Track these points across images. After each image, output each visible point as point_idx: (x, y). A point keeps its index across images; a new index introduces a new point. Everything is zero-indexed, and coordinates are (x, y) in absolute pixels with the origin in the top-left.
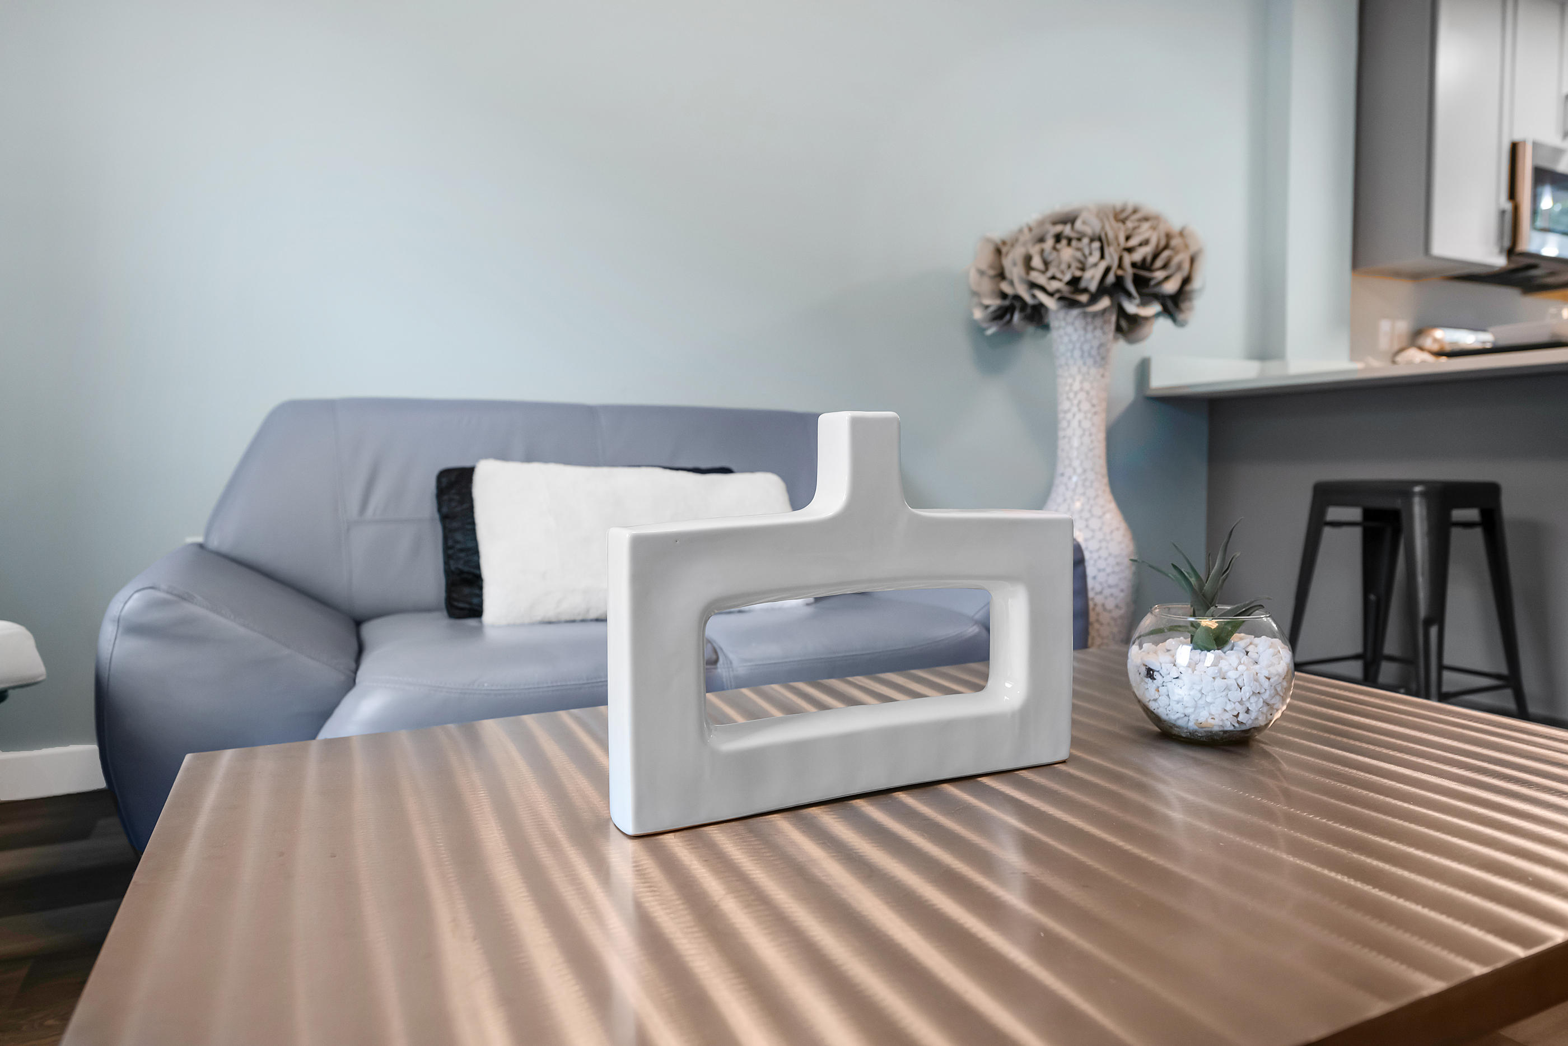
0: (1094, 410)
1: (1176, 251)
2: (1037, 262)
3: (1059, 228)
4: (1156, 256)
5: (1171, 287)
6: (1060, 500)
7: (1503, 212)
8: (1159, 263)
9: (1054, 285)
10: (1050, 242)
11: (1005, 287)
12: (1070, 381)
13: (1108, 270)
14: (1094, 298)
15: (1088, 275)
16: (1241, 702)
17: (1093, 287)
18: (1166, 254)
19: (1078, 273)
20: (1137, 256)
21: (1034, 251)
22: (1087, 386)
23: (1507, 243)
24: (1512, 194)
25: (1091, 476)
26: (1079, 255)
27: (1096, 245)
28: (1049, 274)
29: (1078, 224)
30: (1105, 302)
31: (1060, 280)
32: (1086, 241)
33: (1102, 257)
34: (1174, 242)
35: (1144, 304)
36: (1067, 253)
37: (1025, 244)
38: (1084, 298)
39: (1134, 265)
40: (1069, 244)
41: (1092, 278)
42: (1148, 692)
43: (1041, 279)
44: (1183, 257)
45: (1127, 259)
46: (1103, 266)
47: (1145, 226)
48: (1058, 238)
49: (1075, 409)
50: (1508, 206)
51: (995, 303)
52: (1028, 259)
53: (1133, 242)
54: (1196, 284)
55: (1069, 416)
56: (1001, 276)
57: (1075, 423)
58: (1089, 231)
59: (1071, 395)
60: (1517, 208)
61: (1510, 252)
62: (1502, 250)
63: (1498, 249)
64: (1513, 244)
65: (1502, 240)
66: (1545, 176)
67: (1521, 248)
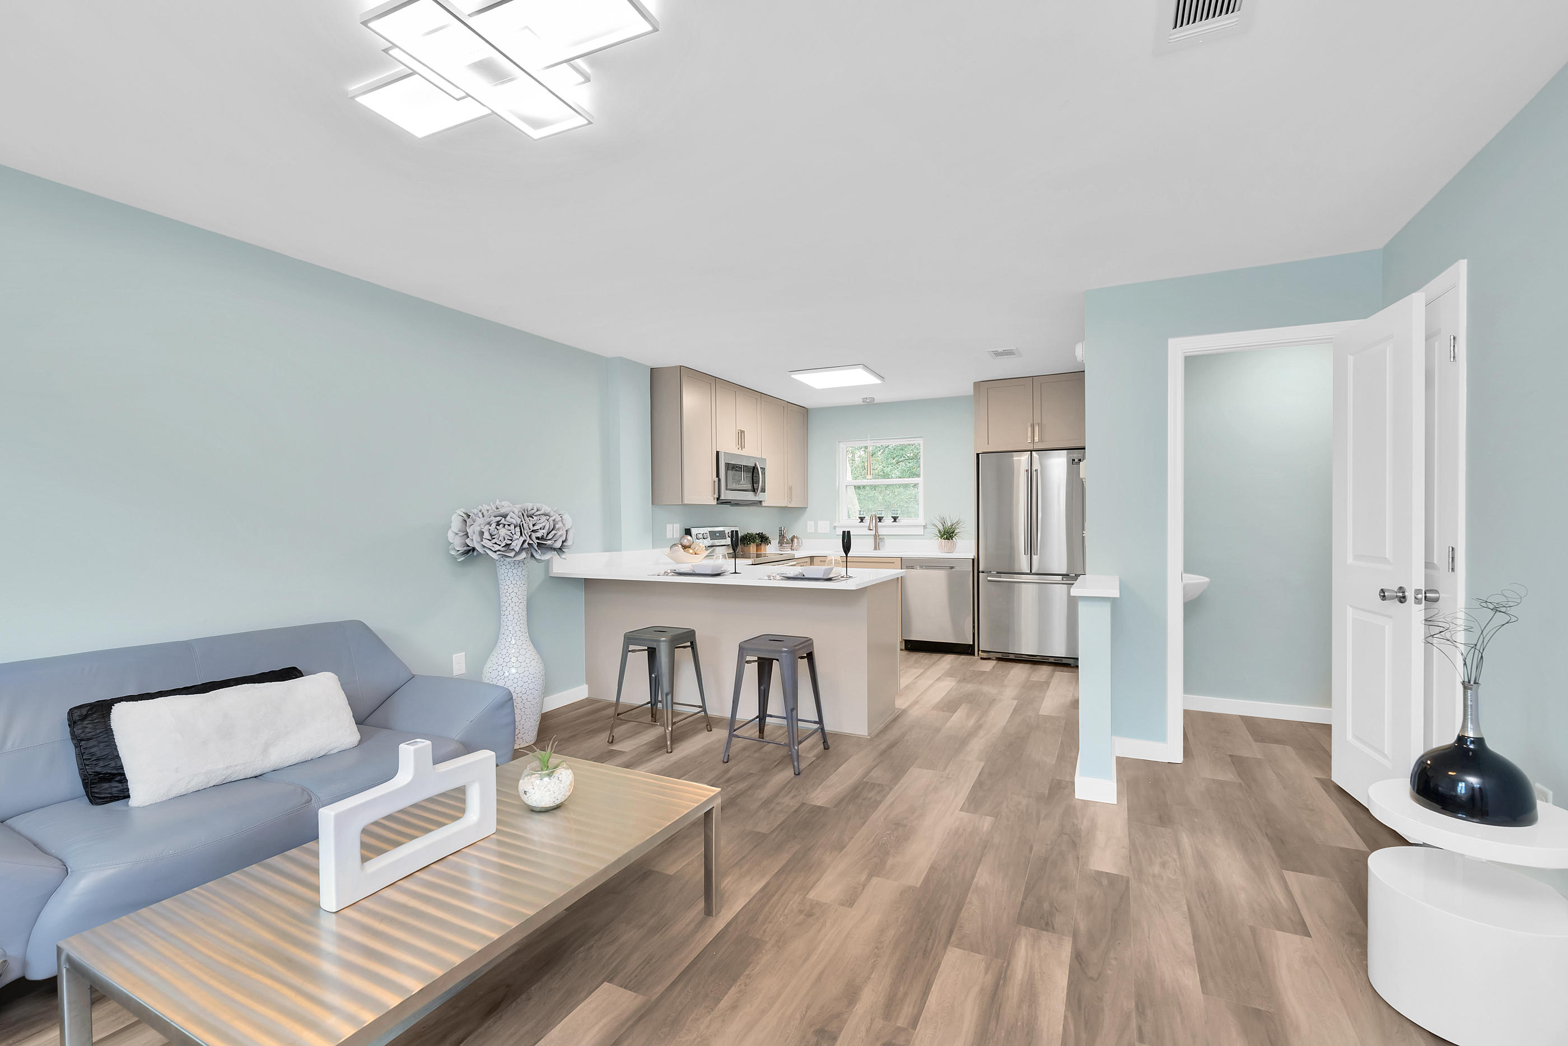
0: (520, 601)
1: (559, 529)
2: (487, 535)
3: (498, 519)
4: (548, 534)
5: (558, 545)
6: (502, 647)
7: (715, 482)
8: (550, 537)
9: (497, 548)
10: (494, 525)
11: (468, 541)
12: (507, 587)
13: (524, 541)
14: (517, 554)
15: (514, 544)
16: (555, 798)
17: (517, 549)
18: (554, 532)
19: (509, 542)
20: (539, 535)
21: (485, 529)
22: (516, 590)
23: (716, 496)
24: (718, 475)
25: (519, 634)
26: (509, 533)
27: (518, 529)
28: (494, 541)
29: (508, 518)
30: (524, 555)
31: (500, 545)
32: (512, 527)
33: (521, 534)
34: (557, 526)
35: (543, 553)
36: (503, 532)
37: (480, 525)
38: (512, 554)
39: (538, 538)
40: (504, 527)
41: (516, 545)
42: (524, 798)
43: (489, 544)
44: (562, 532)
45: (534, 535)
46: (522, 539)
47: (544, 518)
48: (498, 524)
49: (509, 601)
50: (716, 479)
51: (463, 549)
52: (482, 533)
53: (535, 528)
54: (569, 543)
55: (507, 604)
56: (467, 535)
57: (509, 608)
58: (515, 522)
59: (507, 594)
60: (719, 480)
61: (718, 499)
62: (714, 498)
63: (713, 498)
64: (719, 496)
65: (714, 494)
66: (729, 467)
67: (722, 497)
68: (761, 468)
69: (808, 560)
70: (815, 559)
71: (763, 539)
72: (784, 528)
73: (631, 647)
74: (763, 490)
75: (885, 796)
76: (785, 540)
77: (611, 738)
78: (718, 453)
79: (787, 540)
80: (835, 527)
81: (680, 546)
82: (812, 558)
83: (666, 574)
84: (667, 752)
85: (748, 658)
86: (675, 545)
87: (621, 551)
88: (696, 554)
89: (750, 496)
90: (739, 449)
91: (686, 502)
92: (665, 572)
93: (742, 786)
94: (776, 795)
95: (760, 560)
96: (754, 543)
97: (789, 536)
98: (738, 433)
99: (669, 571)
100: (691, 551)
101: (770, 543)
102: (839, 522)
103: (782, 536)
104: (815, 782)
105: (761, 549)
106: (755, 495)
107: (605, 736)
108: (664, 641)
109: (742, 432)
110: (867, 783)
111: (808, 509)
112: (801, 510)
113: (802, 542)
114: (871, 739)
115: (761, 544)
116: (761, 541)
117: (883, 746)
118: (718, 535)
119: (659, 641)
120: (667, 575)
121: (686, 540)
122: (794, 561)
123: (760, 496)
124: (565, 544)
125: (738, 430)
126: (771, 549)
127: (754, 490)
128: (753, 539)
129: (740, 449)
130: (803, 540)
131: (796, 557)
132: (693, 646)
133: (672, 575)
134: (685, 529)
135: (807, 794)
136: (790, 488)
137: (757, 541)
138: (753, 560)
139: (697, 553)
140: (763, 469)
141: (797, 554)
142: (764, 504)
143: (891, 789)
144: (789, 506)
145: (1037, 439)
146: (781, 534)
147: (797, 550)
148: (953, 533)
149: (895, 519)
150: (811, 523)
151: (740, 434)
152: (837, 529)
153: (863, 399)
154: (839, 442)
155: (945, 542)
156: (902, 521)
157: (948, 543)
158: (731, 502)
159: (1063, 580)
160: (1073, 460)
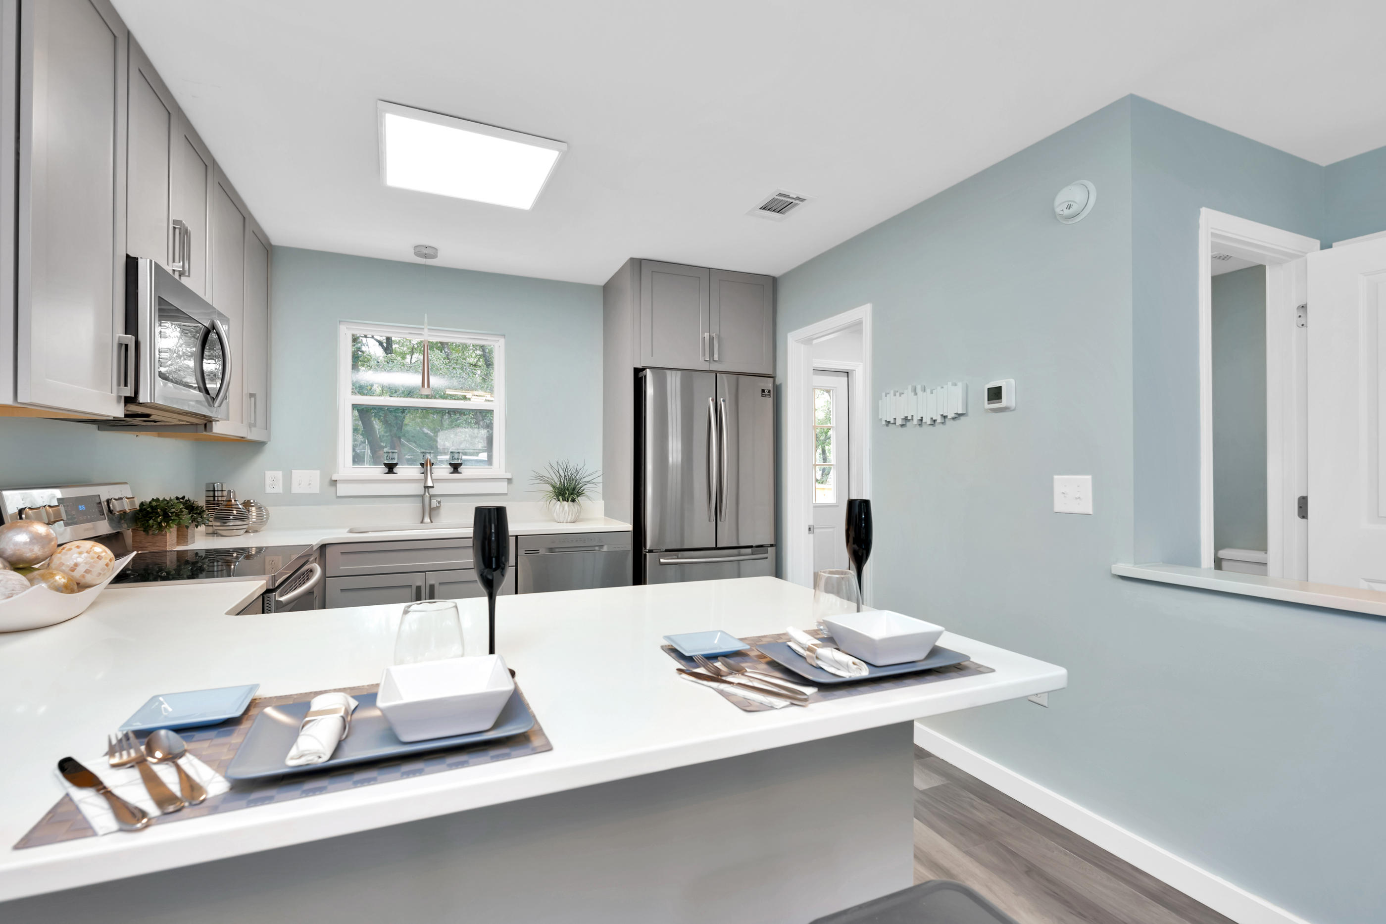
7: (122, 346)
23: (125, 393)
24: (131, 327)
50: (127, 340)
61: (131, 402)
62: (119, 399)
63: (114, 395)
64: (136, 390)
65: (119, 385)
70: (329, 550)
71: (189, 512)
76: (230, 513)
78: (131, 260)
79: (238, 509)
80: (331, 482)
82: (322, 549)
90: (178, 267)
97: (234, 503)
98: (175, 225)
102: (337, 473)
105: (187, 538)
106: (211, 403)
109: (183, 227)
111: (267, 447)
112: (257, 446)
113: (268, 515)
118: (82, 508)
127: (205, 389)
128: (174, 514)
136: (253, 399)
139: (83, 581)
142: (214, 429)
144: (250, 437)
145: (716, 357)
146: (212, 499)
147: (256, 531)
148: (574, 489)
149: (456, 468)
150: (279, 474)
151: (177, 231)
152: (338, 485)
153: (416, 247)
154: (340, 321)
155: (569, 506)
156: (466, 471)
157: (572, 507)
158: (148, 416)
159: (752, 554)
160: (763, 391)
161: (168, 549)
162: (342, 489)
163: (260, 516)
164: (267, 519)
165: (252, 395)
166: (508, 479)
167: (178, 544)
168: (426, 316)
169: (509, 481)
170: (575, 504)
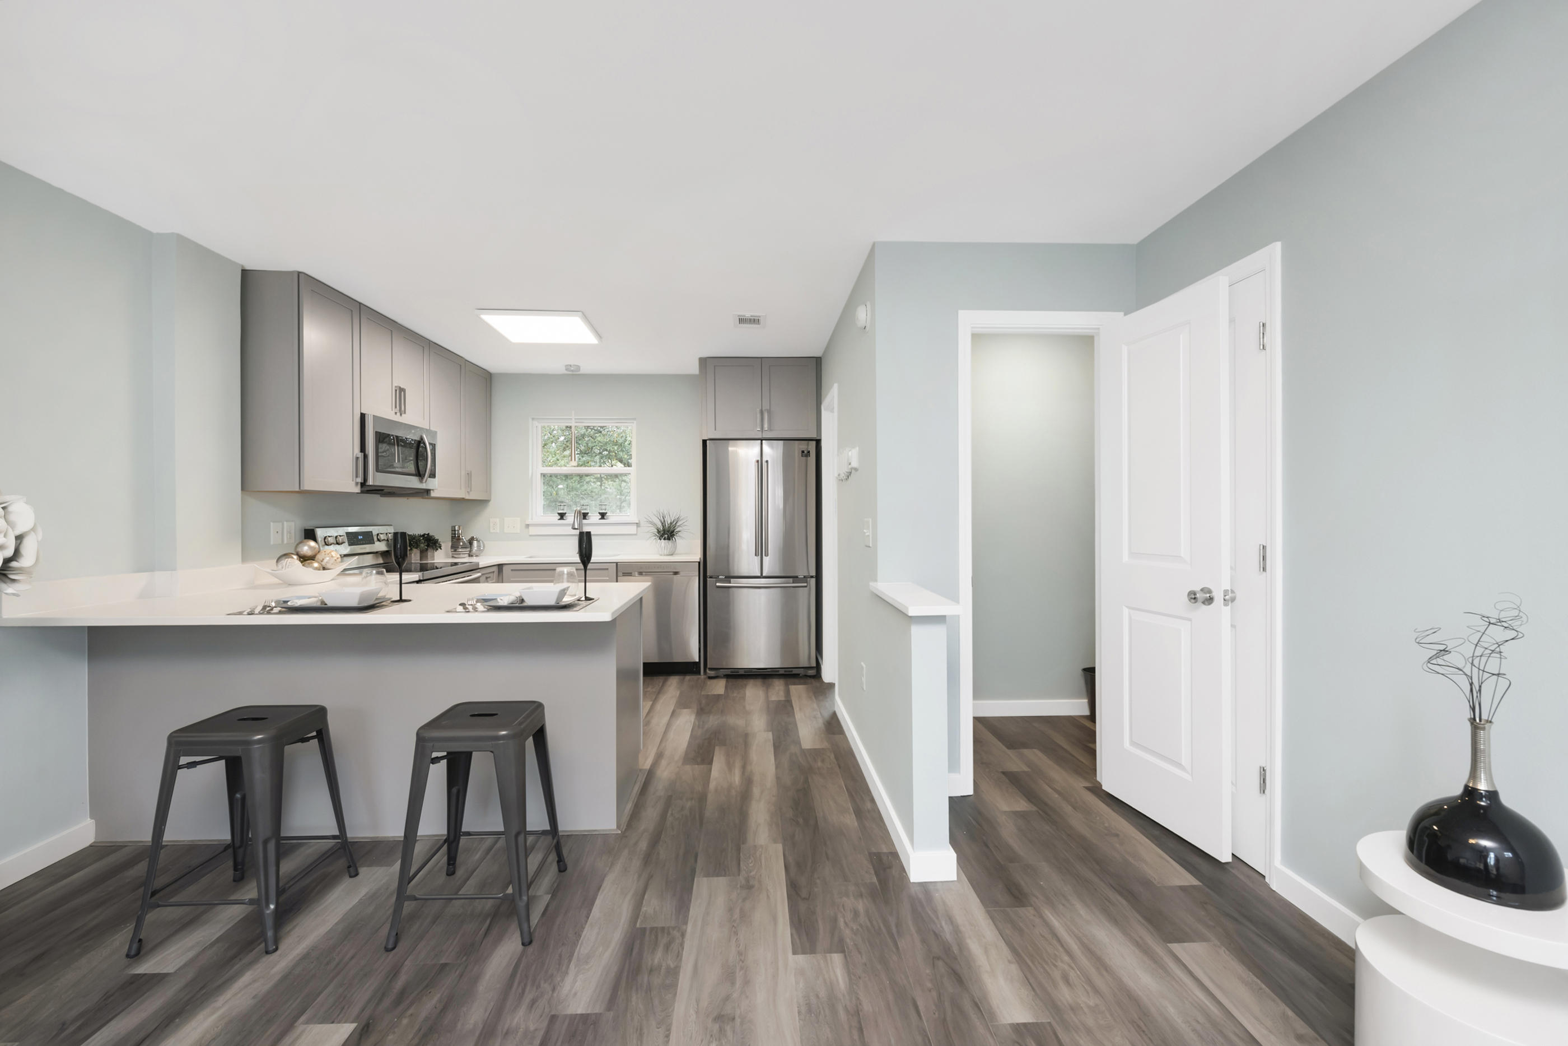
7: (357, 458)
23: (360, 480)
24: (363, 448)
50: (360, 455)
60: (365, 457)
61: (363, 484)
62: (357, 483)
63: (354, 483)
64: (365, 479)
65: (357, 477)
66: (381, 438)
67: (370, 482)
68: (430, 444)
69: (495, 569)
70: (505, 568)
71: (430, 543)
72: (459, 527)
73: (184, 760)
74: (433, 475)
75: (679, 956)
76: (461, 544)
77: (135, 946)
78: (363, 416)
79: (463, 542)
80: (528, 526)
81: (295, 557)
82: (500, 566)
83: (267, 610)
84: (267, 952)
85: (435, 755)
86: (286, 555)
87: (175, 569)
88: (324, 569)
89: (413, 483)
90: (396, 413)
91: (306, 488)
92: (264, 607)
93: (430, 1004)
94: (498, 1012)
95: (428, 573)
96: (417, 548)
97: (465, 538)
98: (396, 390)
99: (273, 604)
100: (316, 565)
101: (440, 547)
102: (532, 519)
103: (456, 539)
104: (560, 956)
105: (427, 557)
106: (421, 481)
107: (121, 940)
108: (259, 741)
109: (401, 390)
110: (643, 930)
111: (491, 502)
112: (483, 503)
113: (484, 545)
114: (623, 833)
115: (427, 550)
116: (428, 546)
117: (643, 845)
118: (362, 537)
119: (249, 743)
120: (269, 613)
121: (306, 548)
122: (479, 572)
123: (429, 484)
124: (14, 564)
125: (396, 387)
126: (440, 557)
127: (420, 474)
128: (416, 543)
129: (398, 414)
130: (485, 543)
131: (480, 567)
132: (322, 737)
133: (280, 612)
134: (305, 530)
135: (554, 989)
136: (469, 475)
137: (422, 545)
138: (420, 574)
139: (326, 567)
140: (433, 446)
141: (483, 561)
142: (433, 494)
143: (683, 935)
144: (467, 497)
145: (766, 426)
146: (454, 535)
147: (477, 556)
148: (673, 531)
149: (603, 516)
150: (498, 520)
151: (398, 391)
152: (530, 527)
153: (566, 366)
154: (533, 419)
155: (665, 543)
156: (611, 518)
157: (667, 544)
158: (383, 490)
159: (793, 583)
160: (803, 452)
161: (413, 562)
162: (533, 531)
163: (479, 546)
164: (483, 550)
165: (468, 474)
166: (637, 523)
167: (421, 561)
168: (573, 412)
169: (638, 525)
170: (670, 542)
